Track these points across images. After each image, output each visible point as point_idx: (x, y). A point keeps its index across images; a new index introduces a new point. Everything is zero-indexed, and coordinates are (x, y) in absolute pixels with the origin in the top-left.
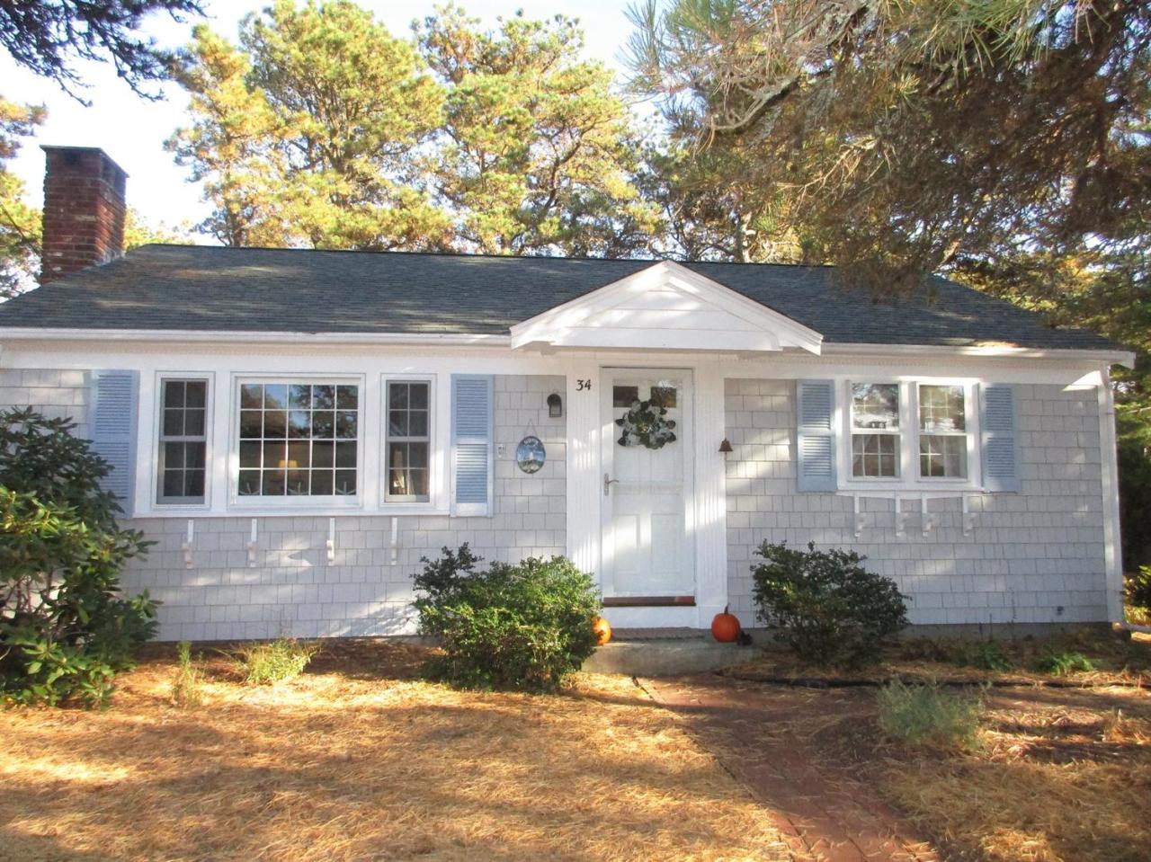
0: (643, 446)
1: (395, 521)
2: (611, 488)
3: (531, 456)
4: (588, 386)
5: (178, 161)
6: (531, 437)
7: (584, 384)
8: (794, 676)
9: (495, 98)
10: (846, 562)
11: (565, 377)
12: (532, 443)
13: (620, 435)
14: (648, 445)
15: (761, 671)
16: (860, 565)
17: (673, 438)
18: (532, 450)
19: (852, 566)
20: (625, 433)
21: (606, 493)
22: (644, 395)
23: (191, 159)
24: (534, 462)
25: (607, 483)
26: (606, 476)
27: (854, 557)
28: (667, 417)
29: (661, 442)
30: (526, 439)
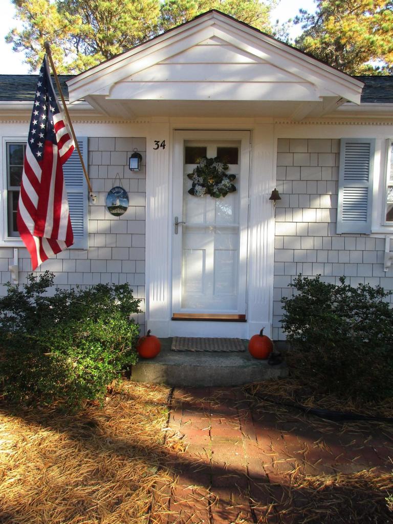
0: (209, 196)
1: (16, 251)
2: (180, 229)
3: (118, 203)
4: (163, 146)
5: (15, 49)
6: (117, 187)
7: (160, 144)
8: (310, 404)
9: (188, 5)
10: (372, 297)
11: (145, 138)
12: (118, 193)
13: (190, 186)
14: (213, 195)
15: (282, 393)
16: (385, 300)
17: (233, 189)
18: (118, 197)
19: (377, 300)
20: (194, 185)
21: (176, 232)
22: (212, 154)
23: (21, 48)
24: (120, 207)
25: (177, 224)
26: (176, 219)
27: (380, 292)
28: (229, 173)
29: (224, 193)
30: (114, 189)
